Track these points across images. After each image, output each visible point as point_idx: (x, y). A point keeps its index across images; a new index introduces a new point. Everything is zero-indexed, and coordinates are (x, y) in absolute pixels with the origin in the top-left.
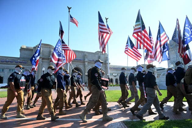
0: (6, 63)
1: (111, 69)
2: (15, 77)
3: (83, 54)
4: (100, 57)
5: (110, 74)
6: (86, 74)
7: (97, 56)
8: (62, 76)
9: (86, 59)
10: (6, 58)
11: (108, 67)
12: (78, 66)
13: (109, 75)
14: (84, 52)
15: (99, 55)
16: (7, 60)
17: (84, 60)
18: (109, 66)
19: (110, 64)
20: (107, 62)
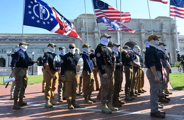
0: (46, 42)
1: (181, 41)
2: (48, 57)
3: (137, 22)
4: (162, 24)
5: (180, 48)
6: (143, 50)
7: (158, 23)
8: (87, 55)
9: (142, 29)
10: (45, 36)
11: (176, 39)
12: (131, 41)
13: (179, 50)
14: (139, 20)
15: (161, 22)
16: (47, 38)
17: (140, 31)
18: (177, 37)
19: (178, 33)
20: (175, 31)
